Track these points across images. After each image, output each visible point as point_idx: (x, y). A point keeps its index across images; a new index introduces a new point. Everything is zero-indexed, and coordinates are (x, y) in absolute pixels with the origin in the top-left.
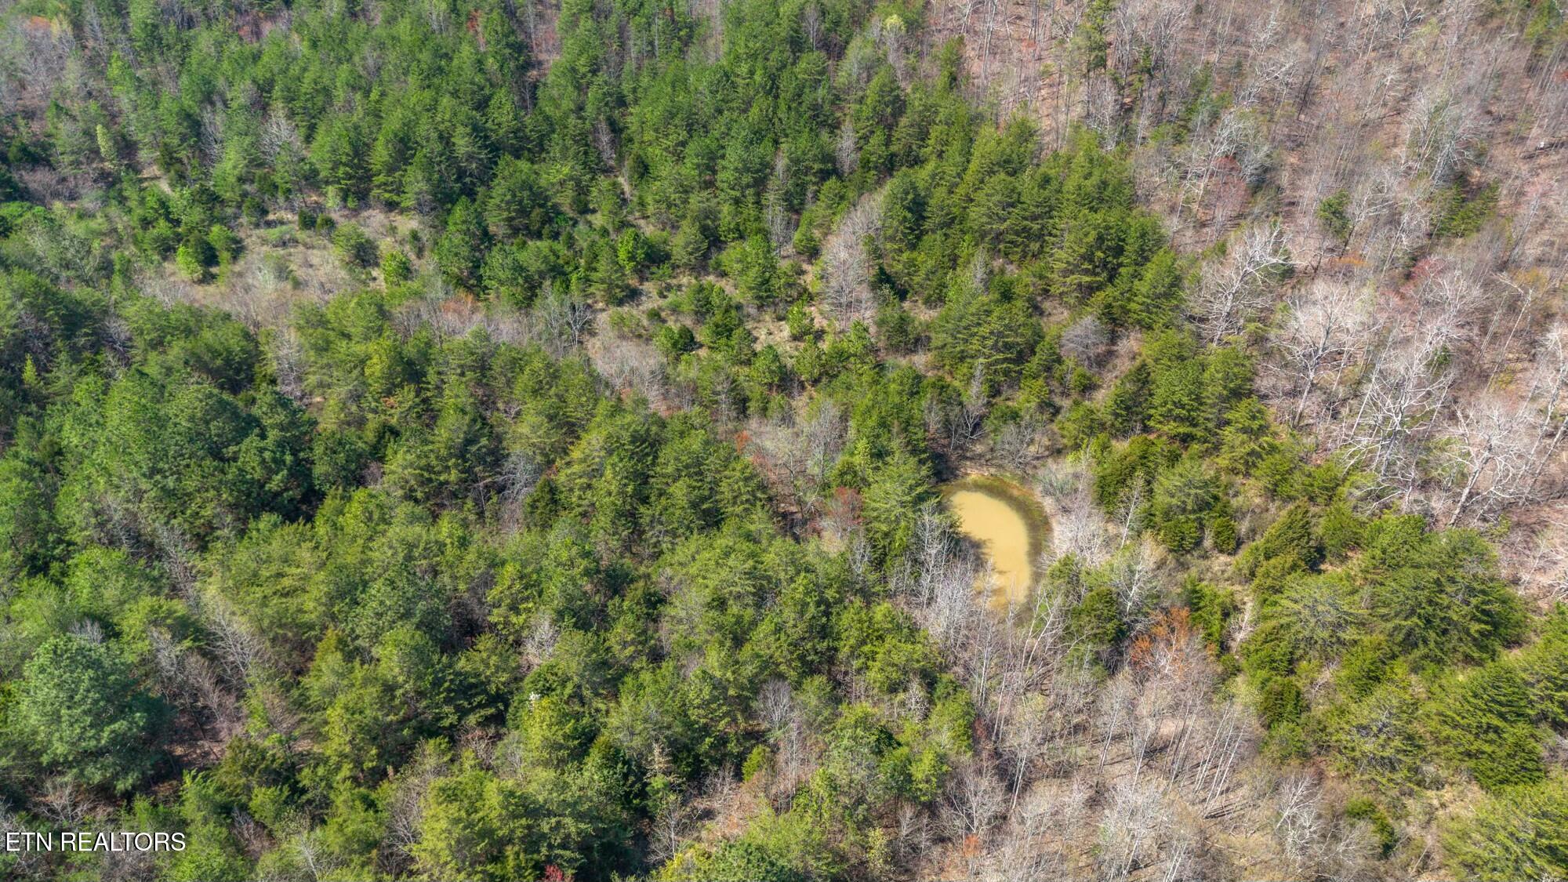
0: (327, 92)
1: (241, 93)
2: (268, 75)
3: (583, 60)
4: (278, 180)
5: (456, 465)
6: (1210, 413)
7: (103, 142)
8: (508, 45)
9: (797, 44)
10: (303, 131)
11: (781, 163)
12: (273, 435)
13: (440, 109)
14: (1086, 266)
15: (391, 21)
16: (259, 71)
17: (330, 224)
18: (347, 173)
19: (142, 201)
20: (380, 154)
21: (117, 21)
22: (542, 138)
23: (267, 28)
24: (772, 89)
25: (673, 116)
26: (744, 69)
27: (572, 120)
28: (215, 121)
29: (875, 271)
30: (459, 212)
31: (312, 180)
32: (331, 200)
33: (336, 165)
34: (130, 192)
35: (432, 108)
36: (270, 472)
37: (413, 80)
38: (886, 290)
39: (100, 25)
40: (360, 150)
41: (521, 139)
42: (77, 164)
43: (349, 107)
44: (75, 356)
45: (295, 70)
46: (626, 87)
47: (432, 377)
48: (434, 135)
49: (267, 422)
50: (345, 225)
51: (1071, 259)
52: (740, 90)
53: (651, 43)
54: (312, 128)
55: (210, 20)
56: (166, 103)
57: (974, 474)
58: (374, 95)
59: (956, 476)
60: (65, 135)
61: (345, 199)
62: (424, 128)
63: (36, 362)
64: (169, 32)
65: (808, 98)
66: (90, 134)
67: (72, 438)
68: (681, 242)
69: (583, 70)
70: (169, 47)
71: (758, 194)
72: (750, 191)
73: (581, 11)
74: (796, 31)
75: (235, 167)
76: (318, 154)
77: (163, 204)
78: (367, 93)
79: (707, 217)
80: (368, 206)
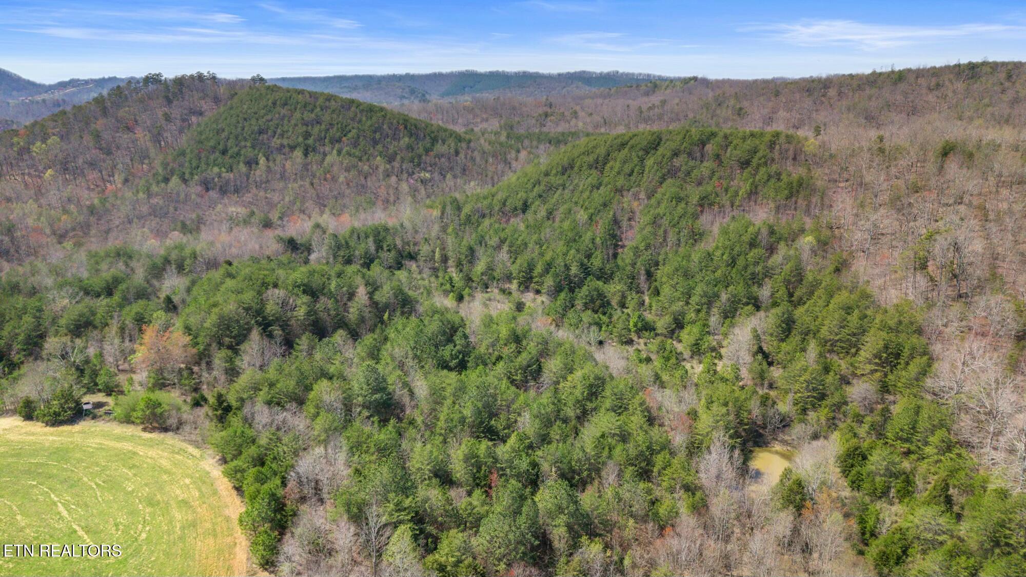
0: (526, 245)
1: (493, 242)
2: (506, 236)
3: (643, 244)
4: (495, 274)
5: (521, 373)
6: (919, 436)
7: (437, 256)
8: (609, 235)
9: (753, 244)
10: (512, 260)
11: (724, 297)
12: (458, 347)
13: (569, 254)
14: (877, 361)
15: (562, 221)
16: (503, 235)
17: (510, 293)
18: (523, 276)
19: (444, 277)
20: (539, 269)
21: (457, 213)
22: (612, 274)
23: (512, 220)
24: (733, 263)
25: (677, 270)
26: (718, 253)
27: (629, 268)
28: (480, 251)
29: (756, 347)
30: (563, 295)
31: (509, 278)
32: (514, 286)
33: (520, 272)
34: (440, 274)
35: (565, 254)
36: (453, 359)
37: (562, 243)
38: (760, 357)
39: (451, 214)
40: (531, 267)
41: (602, 273)
42: (425, 261)
43: (533, 251)
44: (403, 313)
45: (516, 236)
46: (661, 258)
47: (524, 343)
48: (563, 264)
49: (458, 342)
50: (516, 294)
51: (868, 356)
52: (715, 262)
53: (679, 240)
54: (516, 258)
55: (491, 216)
56: (464, 243)
57: (778, 447)
58: (544, 247)
59: (767, 446)
60: (425, 249)
61: (519, 287)
62: (559, 261)
63: (390, 314)
64: (475, 218)
65: (751, 269)
66: (434, 252)
67: (392, 335)
68: (662, 324)
69: (641, 248)
70: (473, 224)
71: (709, 308)
72: (705, 306)
73: (648, 224)
74: (754, 240)
75: (481, 269)
76: (514, 269)
77: (451, 279)
78: (541, 247)
79: (680, 315)
80: (528, 291)
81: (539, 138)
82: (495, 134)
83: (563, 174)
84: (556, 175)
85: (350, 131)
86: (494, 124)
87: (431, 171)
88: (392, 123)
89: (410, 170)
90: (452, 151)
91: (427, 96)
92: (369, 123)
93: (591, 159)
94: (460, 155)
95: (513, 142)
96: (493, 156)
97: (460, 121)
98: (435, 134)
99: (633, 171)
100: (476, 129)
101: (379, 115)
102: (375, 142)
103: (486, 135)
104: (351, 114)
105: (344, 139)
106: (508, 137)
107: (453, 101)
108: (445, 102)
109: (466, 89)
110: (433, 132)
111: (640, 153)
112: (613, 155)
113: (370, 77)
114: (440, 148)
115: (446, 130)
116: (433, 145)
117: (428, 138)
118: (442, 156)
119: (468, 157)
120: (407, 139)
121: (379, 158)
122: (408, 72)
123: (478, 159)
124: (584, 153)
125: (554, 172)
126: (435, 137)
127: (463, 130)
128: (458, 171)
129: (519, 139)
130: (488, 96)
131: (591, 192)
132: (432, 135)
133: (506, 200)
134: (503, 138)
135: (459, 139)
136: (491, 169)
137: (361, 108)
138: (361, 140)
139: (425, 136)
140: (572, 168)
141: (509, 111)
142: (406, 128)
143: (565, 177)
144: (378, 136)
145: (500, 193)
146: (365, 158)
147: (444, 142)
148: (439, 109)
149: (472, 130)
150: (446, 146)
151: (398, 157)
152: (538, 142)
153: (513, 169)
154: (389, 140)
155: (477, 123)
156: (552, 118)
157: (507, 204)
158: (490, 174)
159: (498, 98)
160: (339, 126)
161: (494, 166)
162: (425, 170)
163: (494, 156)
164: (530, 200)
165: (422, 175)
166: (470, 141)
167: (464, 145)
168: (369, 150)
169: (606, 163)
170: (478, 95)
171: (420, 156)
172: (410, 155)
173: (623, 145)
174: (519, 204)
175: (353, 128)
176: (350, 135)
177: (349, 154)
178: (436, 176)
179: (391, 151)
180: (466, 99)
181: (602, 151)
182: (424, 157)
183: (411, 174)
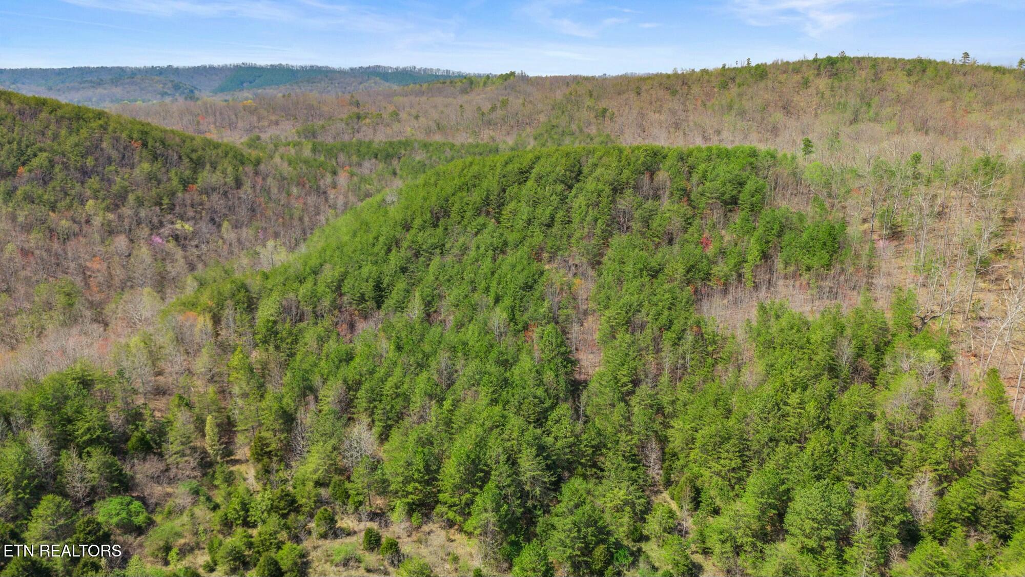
1: (330, 393)
2: (357, 377)
3: (625, 371)
4: (351, 490)
8: (559, 354)
9: (833, 370)
10: (379, 432)
13: (508, 426)
15: (460, 326)
16: (350, 372)
18: (415, 488)
20: (451, 472)
21: (246, 317)
23: (361, 325)
27: (623, 436)
28: (306, 418)
32: (398, 513)
33: (407, 481)
35: (500, 425)
37: (483, 393)
39: (234, 320)
45: (379, 373)
46: (665, 399)
48: (503, 456)
53: (684, 357)
54: (387, 429)
55: (317, 316)
56: (270, 398)
58: (447, 404)
61: (410, 515)
62: (495, 451)
64: (284, 328)
69: (625, 380)
70: (282, 340)
73: (618, 325)
75: (316, 471)
78: (441, 401)
81: (359, 151)
82: (294, 145)
83: (435, 226)
84: (423, 228)
85: (35, 155)
86: (288, 131)
87: (194, 218)
88: (117, 139)
89: (155, 220)
90: (230, 180)
91: (197, 93)
92: (74, 139)
93: (476, 197)
94: (244, 188)
95: (322, 158)
96: (298, 184)
97: (240, 124)
98: (199, 153)
99: (552, 218)
100: (263, 136)
101: (94, 125)
102: (85, 173)
103: (282, 149)
104: (37, 125)
105: (21, 170)
106: (314, 150)
107: (229, 98)
108: (218, 100)
109: (245, 85)
110: (194, 151)
111: (560, 188)
112: (513, 190)
113: (122, 70)
114: (206, 177)
115: (217, 146)
116: (195, 171)
117: (186, 160)
118: (214, 190)
119: (258, 188)
120: (146, 166)
121: (91, 202)
122: (171, 64)
123: (275, 190)
124: (460, 189)
125: (417, 222)
126: (199, 158)
127: (245, 139)
128: (243, 212)
129: (331, 153)
130: (276, 93)
131: (494, 260)
132: (194, 156)
133: (341, 281)
134: (307, 152)
135: (241, 160)
136: (297, 205)
137: (59, 113)
138: (57, 170)
139: (180, 157)
140: (447, 214)
141: (305, 112)
142: (145, 145)
143: (440, 230)
144: (90, 162)
145: (327, 266)
146: (61, 205)
147: (214, 167)
148: (210, 111)
149: (259, 138)
150: (218, 173)
151: (131, 197)
152: (359, 156)
153: (331, 202)
154: (112, 168)
155: (263, 127)
156: (368, 121)
157: (345, 289)
158: (297, 214)
159: (289, 95)
160: (15, 146)
161: (302, 201)
162: (182, 217)
163: (300, 184)
164: (386, 281)
165: (178, 226)
166: (258, 162)
167: (249, 169)
168: (73, 187)
169: (503, 204)
170: (260, 91)
171: (173, 194)
172: (154, 193)
173: (523, 175)
174: (368, 289)
175: (41, 150)
176: (35, 162)
177: (29, 199)
178: (205, 227)
179: (115, 188)
180: (246, 96)
181: (491, 183)
182: (180, 194)
183: (155, 228)
